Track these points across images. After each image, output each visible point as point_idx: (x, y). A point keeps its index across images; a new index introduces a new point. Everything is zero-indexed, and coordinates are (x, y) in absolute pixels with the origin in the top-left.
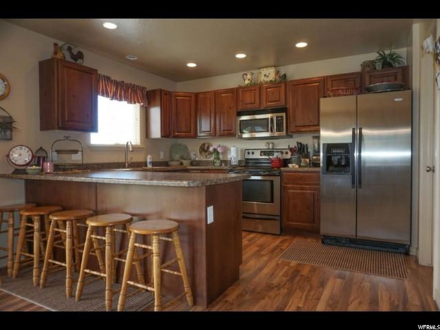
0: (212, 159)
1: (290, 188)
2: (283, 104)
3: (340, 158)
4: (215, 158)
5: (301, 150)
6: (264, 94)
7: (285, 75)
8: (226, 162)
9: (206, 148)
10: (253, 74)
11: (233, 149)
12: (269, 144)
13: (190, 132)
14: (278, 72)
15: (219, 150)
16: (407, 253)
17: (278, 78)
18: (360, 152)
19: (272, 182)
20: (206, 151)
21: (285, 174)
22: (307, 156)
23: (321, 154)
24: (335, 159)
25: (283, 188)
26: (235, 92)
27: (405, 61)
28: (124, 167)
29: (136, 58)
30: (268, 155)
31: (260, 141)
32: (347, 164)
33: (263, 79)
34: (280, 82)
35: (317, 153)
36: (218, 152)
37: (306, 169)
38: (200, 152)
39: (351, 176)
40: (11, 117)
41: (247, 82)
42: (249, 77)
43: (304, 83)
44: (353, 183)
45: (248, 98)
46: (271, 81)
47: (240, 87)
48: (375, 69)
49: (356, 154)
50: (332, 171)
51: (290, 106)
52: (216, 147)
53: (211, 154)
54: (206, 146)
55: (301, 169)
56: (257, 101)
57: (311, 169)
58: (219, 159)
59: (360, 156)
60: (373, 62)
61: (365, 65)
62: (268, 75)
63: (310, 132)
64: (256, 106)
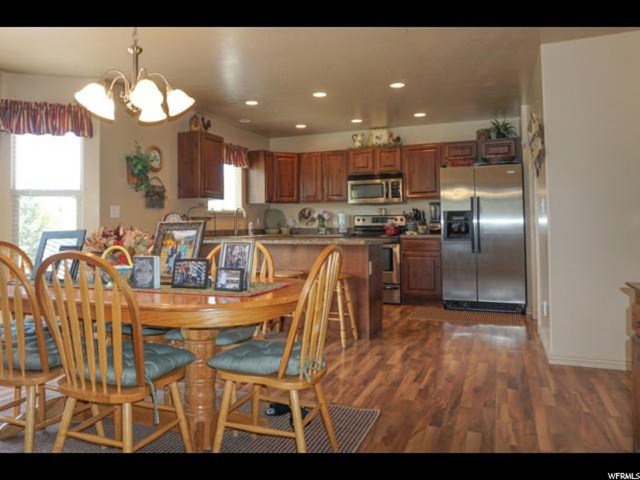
0: (316, 225)
1: (409, 256)
2: (399, 168)
3: (460, 226)
4: (320, 226)
5: (418, 216)
6: (378, 159)
7: (398, 139)
8: (331, 230)
9: (306, 214)
10: (363, 135)
11: (341, 215)
12: (381, 210)
13: (293, 196)
14: (391, 135)
15: (326, 216)
16: (524, 313)
17: (391, 141)
18: (478, 219)
19: (391, 250)
20: (307, 218)
21: (404, 241)
22: (424, 223)
23: (442, 222)
24: (455, 226)
25: (403, 256)
26: (344, 155)
27: (518, 133)
28: (233, 234)
29: (248, 121)
30: (381, 222)
31: (372, 207)
32: (467, 231)
33: (375, 141)
34: (395, 146)
35: (436, 220)
36: (323, 219)
37: (426, 236)
38: (300, 219)
39: (470, 242)
40: (163, 187)
41: (358, 144)
42: (359, 138)
43: (420, 148)
44: (473, 248)
45: (360, 162)
46: (385, 145)
47: (351, 150)
48: (490, 137)
49: (475, 221)
50: (453, 238)
51: (406, 171)
52: (321, 213)
53: (313, 220)
54: (307, 211)
55: (420, 236)
56: (370, 165)
57: (430, 236)
58: (324, 226)
59: (478, 223)
60: (488, 131)
61: (480, 134)
62: (380, 137)
63: (427, 198)
64: (369, 170)
